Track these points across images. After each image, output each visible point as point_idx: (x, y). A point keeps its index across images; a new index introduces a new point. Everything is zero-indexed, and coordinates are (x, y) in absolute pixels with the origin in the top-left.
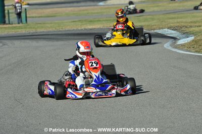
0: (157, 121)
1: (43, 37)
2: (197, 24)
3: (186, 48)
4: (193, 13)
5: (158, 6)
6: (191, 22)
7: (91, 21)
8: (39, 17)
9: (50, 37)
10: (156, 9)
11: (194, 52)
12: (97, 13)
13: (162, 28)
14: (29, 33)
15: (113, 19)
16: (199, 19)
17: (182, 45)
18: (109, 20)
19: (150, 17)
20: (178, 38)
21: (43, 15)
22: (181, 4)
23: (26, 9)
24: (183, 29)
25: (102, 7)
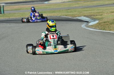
0: (77, 68)
1: (13, 21)
2: (100, 14)
3: (94, 27)
4: (98, 8)
5: (78, 4)
6: (97, 13)
8: (11, 10)
9: (17, 21)
10: (77, 5)
11: (98, 30)
12: (44, 8)
13: (81, 16)
14: (5, 19)
16: (101, 11)
17: (92, 26)
18: (51, 12)
19: (74, 10)
20: (89, 21)
21: (13, 9)
22: (91, 3)
23: (3, 6)
24: (92, 17)
25: (46, 4)
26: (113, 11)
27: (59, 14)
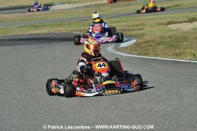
2: (139, 27)
3: (128, 51)
4: (135, 17)
6: (134, 25)
7: (36, 26)
11: (136, 55)
12: (42, 18)
15: (56, 24)
16: (140, 22)
17: (125, 50)
18: (54, 25)
22: (123, 8)
24: (125, 32)
26: (161, 22)
27: (68, 29)
